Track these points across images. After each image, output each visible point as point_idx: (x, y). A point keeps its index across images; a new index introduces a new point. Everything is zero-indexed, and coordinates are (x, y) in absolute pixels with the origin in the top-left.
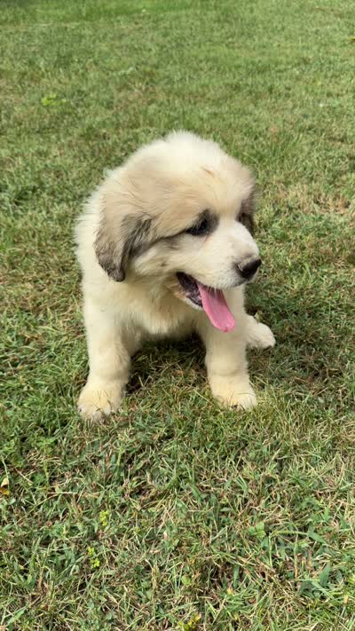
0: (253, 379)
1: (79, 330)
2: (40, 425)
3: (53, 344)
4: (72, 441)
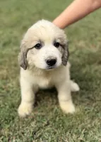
0: (73, 102)
1: (19, 85)
2: (5, 120)
3: (11, 90)
4: (15, 126)
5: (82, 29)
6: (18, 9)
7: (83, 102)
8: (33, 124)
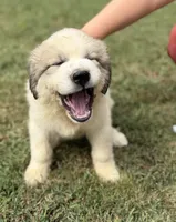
5: (136, 45)
6: (28, 8)
7: (133, 164)
8: (49, 198)
